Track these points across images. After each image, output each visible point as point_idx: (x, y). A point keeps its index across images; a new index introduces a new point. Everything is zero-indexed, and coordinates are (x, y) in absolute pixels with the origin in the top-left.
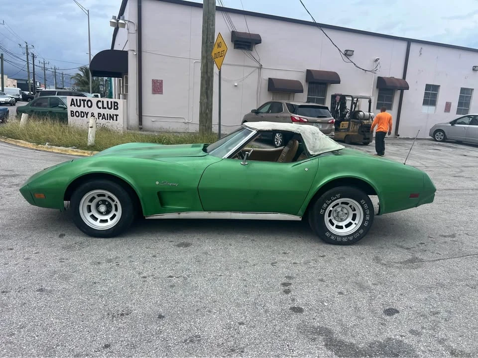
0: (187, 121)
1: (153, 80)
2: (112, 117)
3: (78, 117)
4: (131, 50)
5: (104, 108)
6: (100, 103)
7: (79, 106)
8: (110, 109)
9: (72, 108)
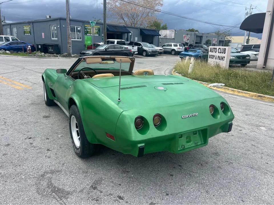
2: (222, 58)
3: (211, 58)
4: (268, 11)
5: (220, 53)
6: (220, 50)
7: (212, 52)
8: (222, 53)
9: (210, 53)
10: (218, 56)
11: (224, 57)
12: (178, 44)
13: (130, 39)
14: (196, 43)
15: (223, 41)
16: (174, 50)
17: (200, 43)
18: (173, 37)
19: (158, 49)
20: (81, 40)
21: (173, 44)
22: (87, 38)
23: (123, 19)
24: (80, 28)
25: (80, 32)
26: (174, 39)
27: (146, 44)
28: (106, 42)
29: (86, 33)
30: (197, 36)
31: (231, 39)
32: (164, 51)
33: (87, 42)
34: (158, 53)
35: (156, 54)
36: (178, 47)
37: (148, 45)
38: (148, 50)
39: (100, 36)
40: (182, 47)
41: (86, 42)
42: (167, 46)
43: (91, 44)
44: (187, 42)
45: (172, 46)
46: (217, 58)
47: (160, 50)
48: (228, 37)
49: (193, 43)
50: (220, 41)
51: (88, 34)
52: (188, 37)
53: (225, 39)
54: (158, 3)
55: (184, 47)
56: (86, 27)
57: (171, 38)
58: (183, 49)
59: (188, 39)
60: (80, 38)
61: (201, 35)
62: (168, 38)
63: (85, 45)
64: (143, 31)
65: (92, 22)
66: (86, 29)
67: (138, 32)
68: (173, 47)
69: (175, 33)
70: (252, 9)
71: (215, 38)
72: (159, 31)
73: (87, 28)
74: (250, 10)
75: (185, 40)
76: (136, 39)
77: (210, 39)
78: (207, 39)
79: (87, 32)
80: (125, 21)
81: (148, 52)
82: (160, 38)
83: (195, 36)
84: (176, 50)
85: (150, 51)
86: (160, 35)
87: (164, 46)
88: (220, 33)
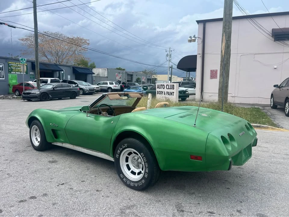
0: (233, 95)
1: (211, 70)
2: (172, 94)
3: (159, 94)
4: (198, 54)
5: (169, 89)
6: (167, 86)
7: (160, 88)
8: (171, 89)
9: (157, 90)
10: (167, 92)
11: (173, 92)
12: (114, 82)
13: (63, 77)
14: (128, 81)
15: (151, 79)
16: (110, 88)
17: (131, 81)
18: (106, 76)
19: (95, 87)
20: (4, 79)
21: (108, 82)
22: (11, 76)
23: (46, 57)
24: (2, 65)
25: (2, 70)
26: (107, 77)
27: (82, 82)
28: (39, 80)
29: (10, 71)
30: (128, 75)
31: (157, 77)
32: (101, 89)
33: (12, 81)
34: (96, 91)
35: (93, 92)
36: (114, 85)
37: (84, 83)
38: (85, 88)
39: (27, 74)
40: (118, 85)
41: (10, 81)
42: (103, 84)
43: (16, 83)
44: (119, 80)
45: (107, 84)
46: (166, 94)
47: (97, 88)
48: (154, 75)
49: (125, 81)
50: (148, 79)
51: (13, 73)
52: (120, 76)
53: (152, 77)
54: (84, 42)
55: (119, 85)
56: (10, 65)
57: (104, 76)
58: (119, 86)
59: (120, 78)
60: (2, 77)
61: (131, 74)
62: (101, 76)
63: (9, 85)
64: (76, 69)
65: (22, 59)
66: (9, 66)
67: (71, 70)
68: (109, 85)
69: (108, 72)
70: (171, 51)
71: (143, 76)
72: (92, 69)
73: (12, 65)
74: (170, 52)
75: (118, 78)
76: (69, 77)
77: (140, 77)
78: (137, 78)
79: (12, 70)
80: (48, 59)
81: (85, 90)
82: (94, 76)
83: (127, 75)
84: (113, 88)
85: (87, 89)
86: (94, 74)
87: (99, 84)
88: (147, 71)
